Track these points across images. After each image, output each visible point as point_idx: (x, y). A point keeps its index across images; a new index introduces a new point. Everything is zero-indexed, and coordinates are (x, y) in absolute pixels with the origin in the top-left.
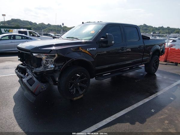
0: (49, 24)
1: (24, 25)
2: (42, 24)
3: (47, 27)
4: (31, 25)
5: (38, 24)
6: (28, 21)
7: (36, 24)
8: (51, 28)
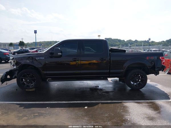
0: (136, 40)
1: (114, 43)
2: (130, 40)
3: (134, 43)
4: (120, 42)
5: (126, 41)
6: (117, 39)
7: (124, 41)
8: (138, 44)
